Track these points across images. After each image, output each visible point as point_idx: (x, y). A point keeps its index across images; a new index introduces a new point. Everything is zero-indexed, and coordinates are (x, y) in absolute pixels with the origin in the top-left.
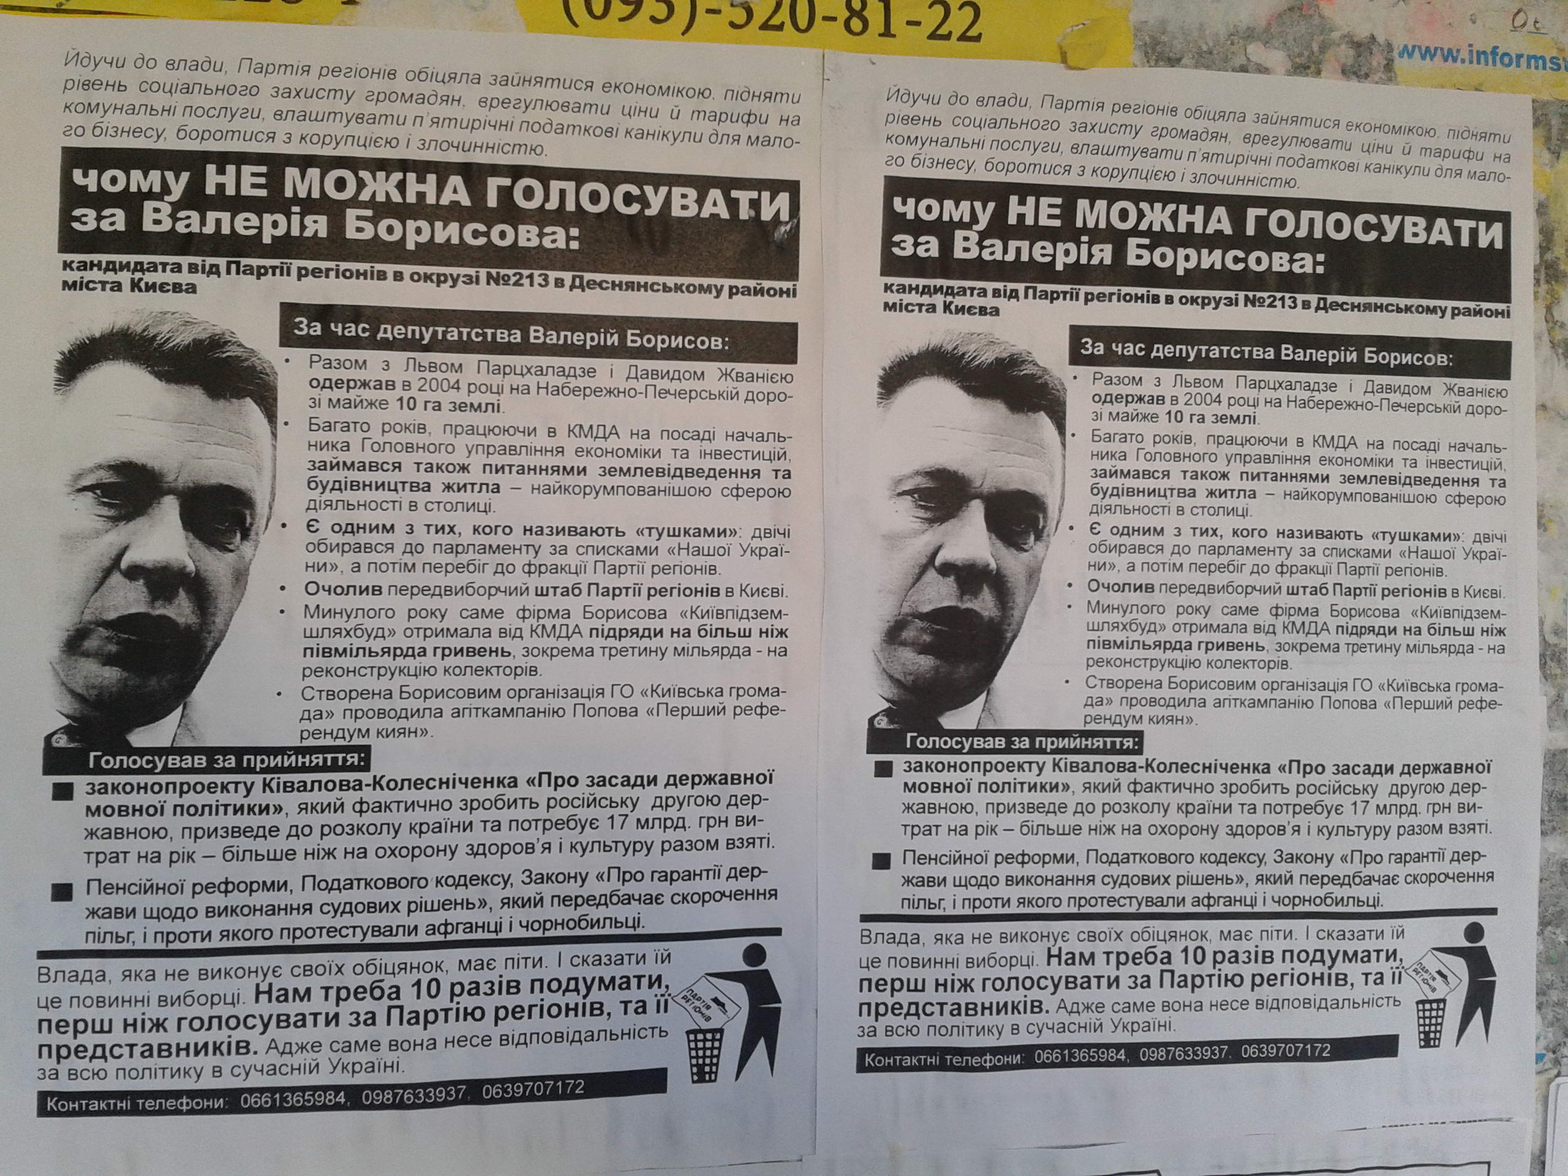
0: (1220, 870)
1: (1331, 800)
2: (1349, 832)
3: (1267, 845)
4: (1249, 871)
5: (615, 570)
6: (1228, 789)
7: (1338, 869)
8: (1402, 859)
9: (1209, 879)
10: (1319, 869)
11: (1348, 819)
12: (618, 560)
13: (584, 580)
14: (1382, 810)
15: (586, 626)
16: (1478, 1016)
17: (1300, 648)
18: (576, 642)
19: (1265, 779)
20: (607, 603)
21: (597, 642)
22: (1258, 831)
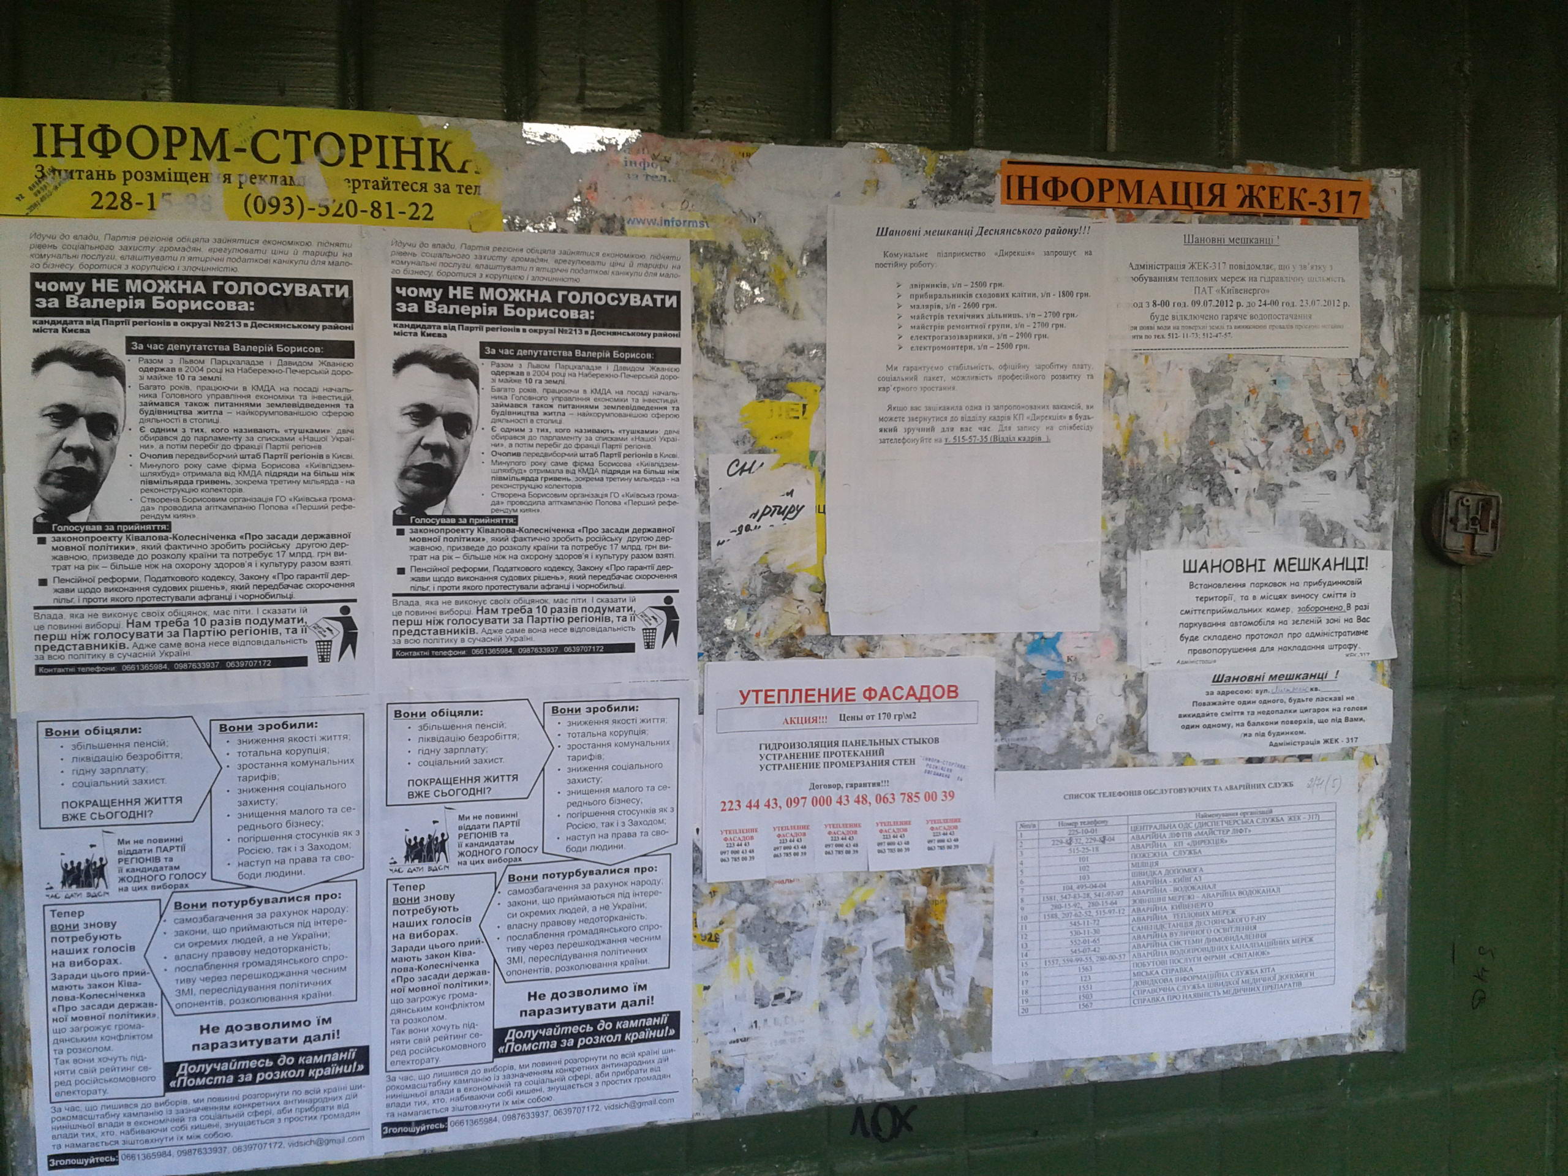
0: (553, 574)
1: (601, 544)
2: (609, 557)
3: (573, 563)
4: (566, 574)
5: (275, 447)
6: (556, 539)
7: (605, 572)
8: (633, 568)
9: (548, 578)
10: (596, 573)
11: (609, 552)
12: (276, 443)
13: (262, 451)
14: (624, 548)
15: (263, 471)
16: (672, 636)
17: (587, 480)
18: (259, 478)
19: (572, 535)
20: (272, 461)
21: (268, 478)
22: (570, 557)
